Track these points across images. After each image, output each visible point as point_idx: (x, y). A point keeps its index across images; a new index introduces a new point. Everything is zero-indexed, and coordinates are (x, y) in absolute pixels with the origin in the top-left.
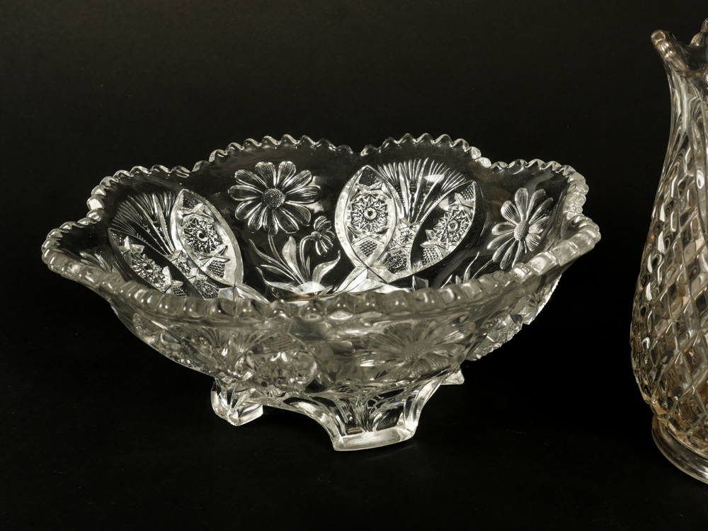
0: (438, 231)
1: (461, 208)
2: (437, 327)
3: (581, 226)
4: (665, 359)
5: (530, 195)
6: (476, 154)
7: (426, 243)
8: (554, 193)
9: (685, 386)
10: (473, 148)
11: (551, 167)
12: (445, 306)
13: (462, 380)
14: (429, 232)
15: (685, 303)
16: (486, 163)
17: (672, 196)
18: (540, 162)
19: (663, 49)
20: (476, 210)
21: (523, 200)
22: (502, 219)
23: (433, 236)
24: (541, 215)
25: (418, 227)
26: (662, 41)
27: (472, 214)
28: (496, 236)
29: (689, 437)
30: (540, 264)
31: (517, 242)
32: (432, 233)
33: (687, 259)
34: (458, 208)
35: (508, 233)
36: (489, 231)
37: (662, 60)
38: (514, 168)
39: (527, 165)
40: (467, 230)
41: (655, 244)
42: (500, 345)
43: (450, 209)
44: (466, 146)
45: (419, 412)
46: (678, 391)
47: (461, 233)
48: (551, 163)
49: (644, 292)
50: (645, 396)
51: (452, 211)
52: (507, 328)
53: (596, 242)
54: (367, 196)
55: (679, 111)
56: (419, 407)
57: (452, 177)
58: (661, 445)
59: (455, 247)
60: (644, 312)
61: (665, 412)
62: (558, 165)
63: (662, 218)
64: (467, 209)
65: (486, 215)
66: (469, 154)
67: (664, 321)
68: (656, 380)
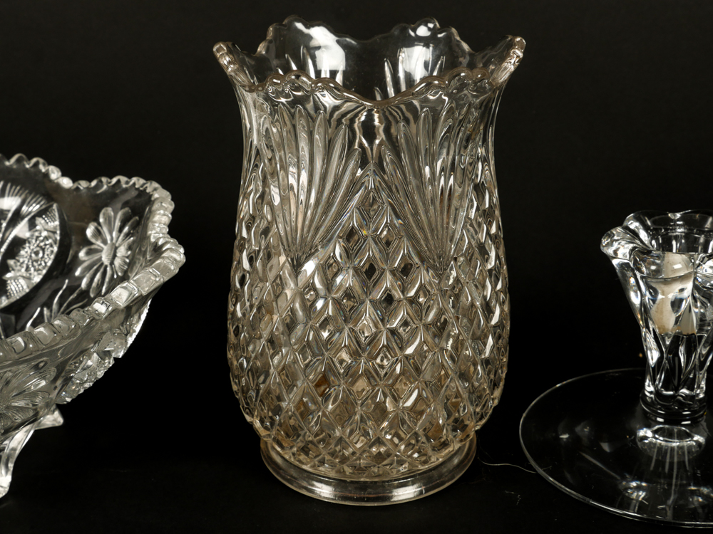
0: (21, 260)
1: (45, 234)
2: (14, 376)
3: (164, 249)
4: (262, 378)
5: (116, 214)
6: (55, 173)
7: (9, 275)
8: (138, 212)
9: (284, 405)
10: (52, 168)
11: (134, 184)
12: (16, 357)
13: (60, 420)
14: (11, 262)
15: (274, 321)
16: (66, 183)
17: (251, 212)
18: (123, 179)
19: (226, 62)
20: (61, 235)
21: (109, 222)
22: (89, 243)
23: (16, 266)
24: (128, 235)
26: (223, 54)
27: (56, 239)
28: (84, 261)
29: (294, 454)
30: (121, 295)
31: (106, 267)
32: (15, 263)
33: (271, 275)
34: (40, 233)
35: (96, 257)
36: (76, 256)
37: (225, 74)
38: (97, 187)
39: (110, 183)
40: (52, 257)
41: (240, 262)
42: (91, 384)
43: (32, 236)
44: (44, 165)
45: (11, 465)
46: (278, 410)
47: (46, 261)
48: (134, 180)
49: (235, 311)
50: (248, 418)
51: (35, 237)
52: (93, 367)
53: (180, 265)
55: (248, 126)
56: (11, 460)
57: (31, 200)
58: (269, 464)
59: (41, 277)
60: (237, 333)
61: (268, 433)
62: (142, 181)
63: (244, 234)
64: (51, 234)
65: (70, 239)
66: (46, 175)
67: (258, 341)
68: (256, 400)
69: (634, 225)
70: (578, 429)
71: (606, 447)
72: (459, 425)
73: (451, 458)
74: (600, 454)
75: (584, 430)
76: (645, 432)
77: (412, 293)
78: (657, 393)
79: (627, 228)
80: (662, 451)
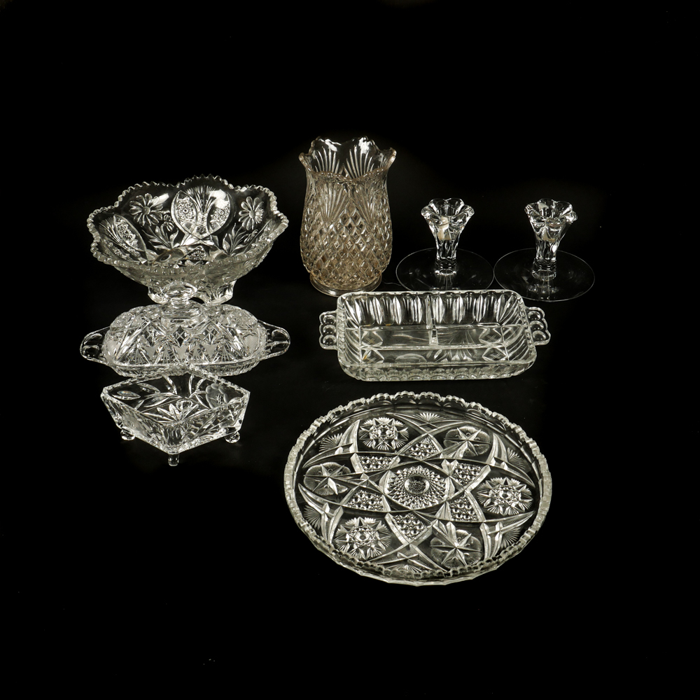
0: (216, 215)
5: (253, 199)
7: (212, 221)
10: (224, 180)
11: (265, 190)
14: (212, 216)
18: (261, 187)
20: (231, 206)
21: (250, 202)
22: (243, 209)
23: (214, 217)
24: (259, 208)
25: (207, 215)
27: (229, 208)
28: (242, 216)
31: (252, 219)
35: (246, 215)
36: (238, 214)
40: (228, 214)
45: (232, 289)
47: (226, 215)
54: (183, 203)
59: (225, 222)
61: (316, 275)
64: (227, 206)
66: (223, 183)
69: (432, 205)
70: (416, 271)
71: (425, 276)
72: (376, 271)
73: (374, 282)
74: (422, 279)
75: (418, 271)
76: (437, 272)
77: (362, 233)
78: (440, 258)
79: (430, 207)
80: (443, 277)
